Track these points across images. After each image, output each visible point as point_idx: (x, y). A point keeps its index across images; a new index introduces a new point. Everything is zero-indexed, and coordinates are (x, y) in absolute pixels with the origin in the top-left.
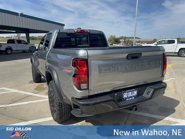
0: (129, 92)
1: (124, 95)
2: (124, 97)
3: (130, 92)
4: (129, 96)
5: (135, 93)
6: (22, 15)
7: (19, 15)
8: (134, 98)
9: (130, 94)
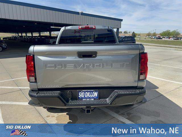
0: (86, 92)
1: (80, 95)
2: (79, 96)
3: (88, 92)
4: (86, 96)
5: (96, 94)
6: (82, 14)
7: (80, 14)
8: (93, 99)
9: (88, 94)
